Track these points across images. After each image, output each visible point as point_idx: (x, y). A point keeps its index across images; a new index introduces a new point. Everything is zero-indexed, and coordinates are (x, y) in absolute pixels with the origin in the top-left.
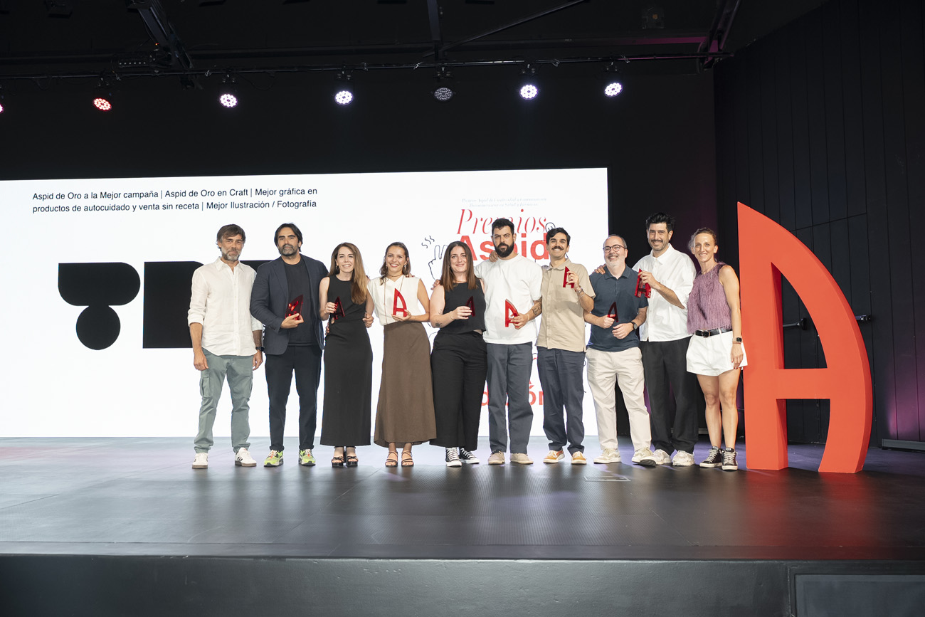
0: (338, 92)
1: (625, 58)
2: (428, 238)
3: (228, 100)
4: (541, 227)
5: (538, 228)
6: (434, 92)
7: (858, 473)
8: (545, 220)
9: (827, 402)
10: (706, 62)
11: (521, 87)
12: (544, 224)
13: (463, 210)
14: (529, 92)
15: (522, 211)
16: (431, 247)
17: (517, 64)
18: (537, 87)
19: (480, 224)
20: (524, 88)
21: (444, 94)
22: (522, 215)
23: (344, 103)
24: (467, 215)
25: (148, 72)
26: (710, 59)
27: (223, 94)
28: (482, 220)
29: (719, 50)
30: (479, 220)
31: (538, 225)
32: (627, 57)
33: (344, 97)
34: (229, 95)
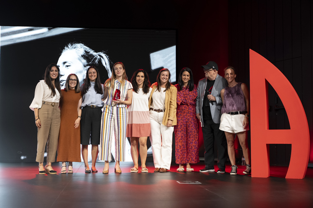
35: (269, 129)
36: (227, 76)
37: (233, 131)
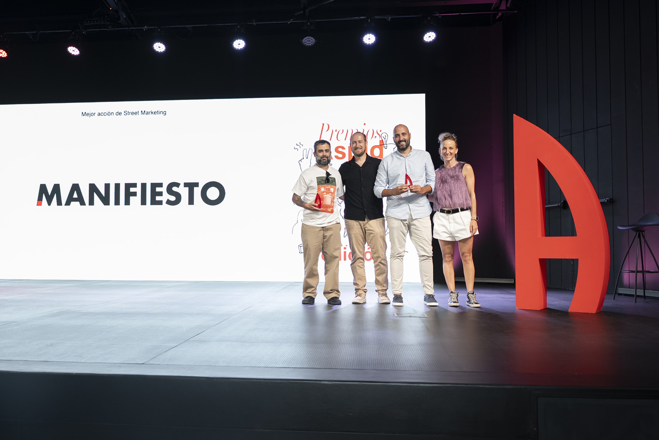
0: (235, 40)
1: (438, 14)
2: (299, 144)
3: (159, 47)
4: (378, 136)
5: (376, 137)
6: (302, 39)
7: (598, 313)
8: (381, 131)
9: (576, 261)
10: (498, 17)
11: (363, 36)
12: (380, 133)
13: (323, 124)
15: (365, 124)
16: (301, 150)
17: (361, 19)
18: (375, 36)
19: (335, 134)
20: (366, 36)
21: (309, 41)
22: (364, 127)
23: (239, 48)
24: (326, 127)
25: (105, 28)
26: (500, 14)
27: (156, 42)
28: (336, 131)
29: (507, 7)
30: (334, 131)
31: (375, 134)
32: (440, 13)
33: (239, 44)
34: (160, 43)
35: (546, 236)
36: (445, 151)
37: (453, 237)
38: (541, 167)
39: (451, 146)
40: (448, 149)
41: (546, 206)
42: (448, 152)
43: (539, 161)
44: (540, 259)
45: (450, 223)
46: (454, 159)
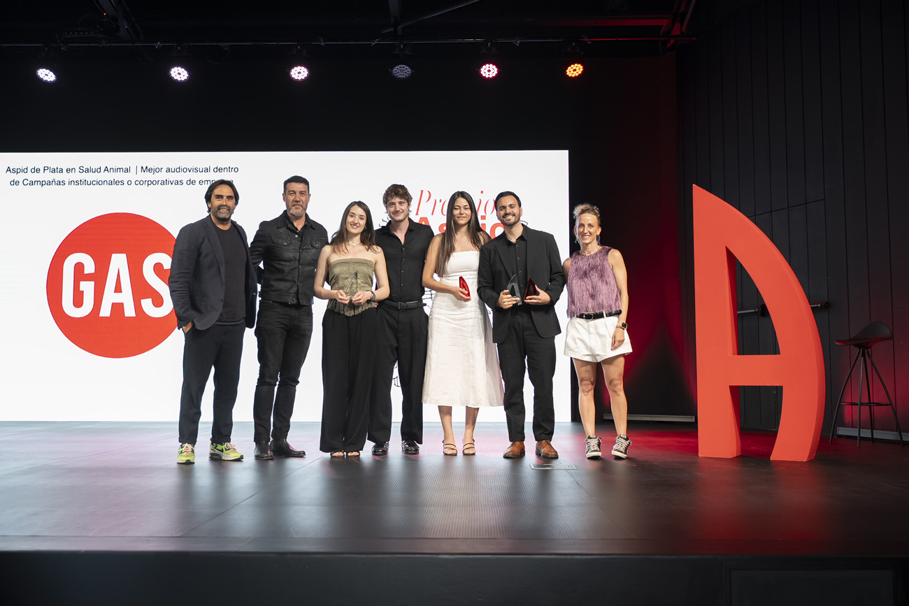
0: (293, 67)
1: (586, 39)
3: (179, 74)
6: (392, 69)
7: (810, 461)
9: (779, 390)
10: (669, 45)
11: (481, 66)
13: (422, 191)
14: (489, 71)
15: (482, 192)
17: (477, 43)
19: (439, 205)
20: (484, 67)
21: (402, 71)
22: (482, 195)
23: (300, 78)
24: (426, 196)
25: (95, 43)
26: (672, 41)
27: (173, 67)
28: (440, 201)
29: (681, 32)
30: (438, 202)
32: (589, 38)
33: (299, 73)
34: (179, 68)
35: (738, 354)
36: (582, 230)
37: (593, 356)
38: (731, 258)
39: (590, 222)
40: (586, 226)
41: (738, 312)
42: (586, 231)
43: (728, 250)
44: (730, 387)
45: (590, 333)
46: (595, 242)
